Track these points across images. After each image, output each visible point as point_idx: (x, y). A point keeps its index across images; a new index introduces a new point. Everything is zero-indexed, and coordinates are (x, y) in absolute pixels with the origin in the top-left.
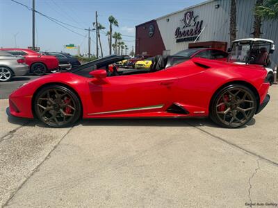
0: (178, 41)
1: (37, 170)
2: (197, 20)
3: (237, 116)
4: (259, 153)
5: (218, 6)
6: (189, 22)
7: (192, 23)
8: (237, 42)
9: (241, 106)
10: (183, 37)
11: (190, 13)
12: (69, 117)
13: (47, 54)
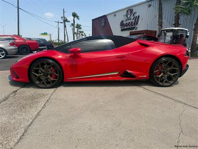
0: (122, 30)
1: (38, 114)
2: (135, 15)
3: (167, 78)
4: (183, 102)
5: (150, 5)
6: (130, 17)
7: (132, 17)
8: (164, 30)
9: (171, 72)
10: (125, 27)
11: (130, 10)
12: (54, 81)
13: (30, 39)
